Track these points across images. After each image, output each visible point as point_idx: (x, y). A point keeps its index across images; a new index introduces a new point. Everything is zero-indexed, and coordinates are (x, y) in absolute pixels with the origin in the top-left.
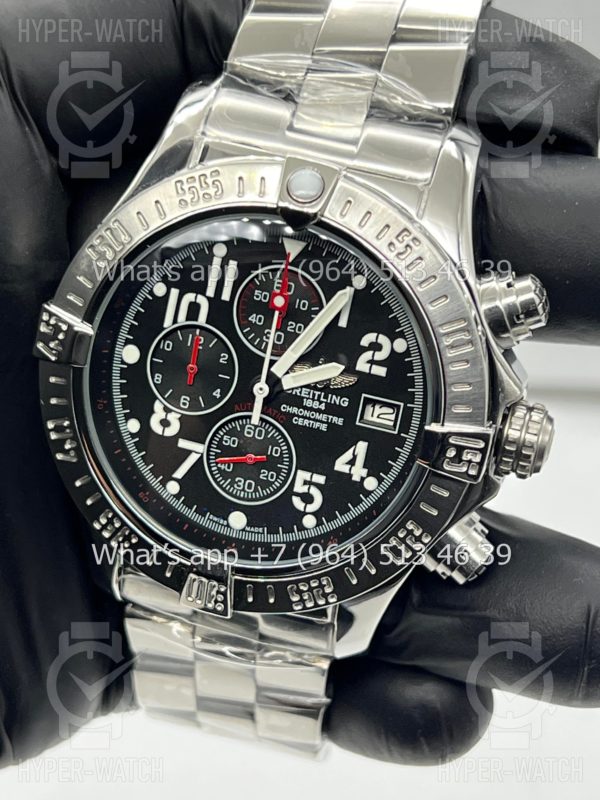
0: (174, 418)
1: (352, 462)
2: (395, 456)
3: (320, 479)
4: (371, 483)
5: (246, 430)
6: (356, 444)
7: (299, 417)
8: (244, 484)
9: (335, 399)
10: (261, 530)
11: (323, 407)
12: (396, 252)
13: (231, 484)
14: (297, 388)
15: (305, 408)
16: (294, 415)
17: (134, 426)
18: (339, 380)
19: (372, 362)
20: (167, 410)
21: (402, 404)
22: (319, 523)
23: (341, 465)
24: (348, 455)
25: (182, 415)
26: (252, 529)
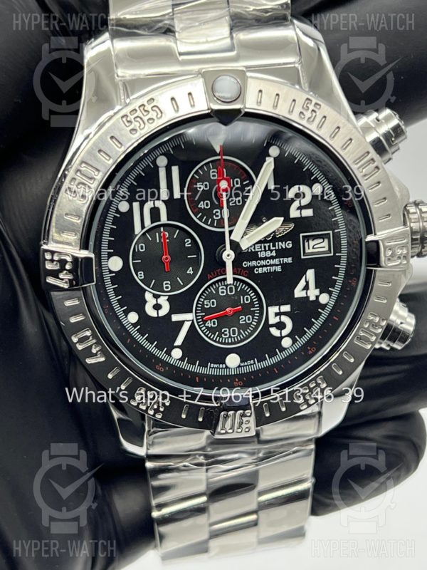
0: (163, 301)
1: (306, 288)
2: (336, 272)
3: (286, 308)
4: (324, 299)
5: (220, 291)
6: (305, 273)
7: (258, 267)
8: (229, 332)
9: (281, 245)
10: (252, 362)
11: (274, 254)
12: (306, 118)
13: (220, 336)
14: (251, 247)
15: (262, 259)
16: (254, 267)
17: (133, 317)
18: (282, 229)
19: (300, 208)
20: (156, 297)
21: (331, 232)
22: (294, 341)
23: (299, 292)
24: (302, 283)
25: (169, 296)
26: (246, 364)
